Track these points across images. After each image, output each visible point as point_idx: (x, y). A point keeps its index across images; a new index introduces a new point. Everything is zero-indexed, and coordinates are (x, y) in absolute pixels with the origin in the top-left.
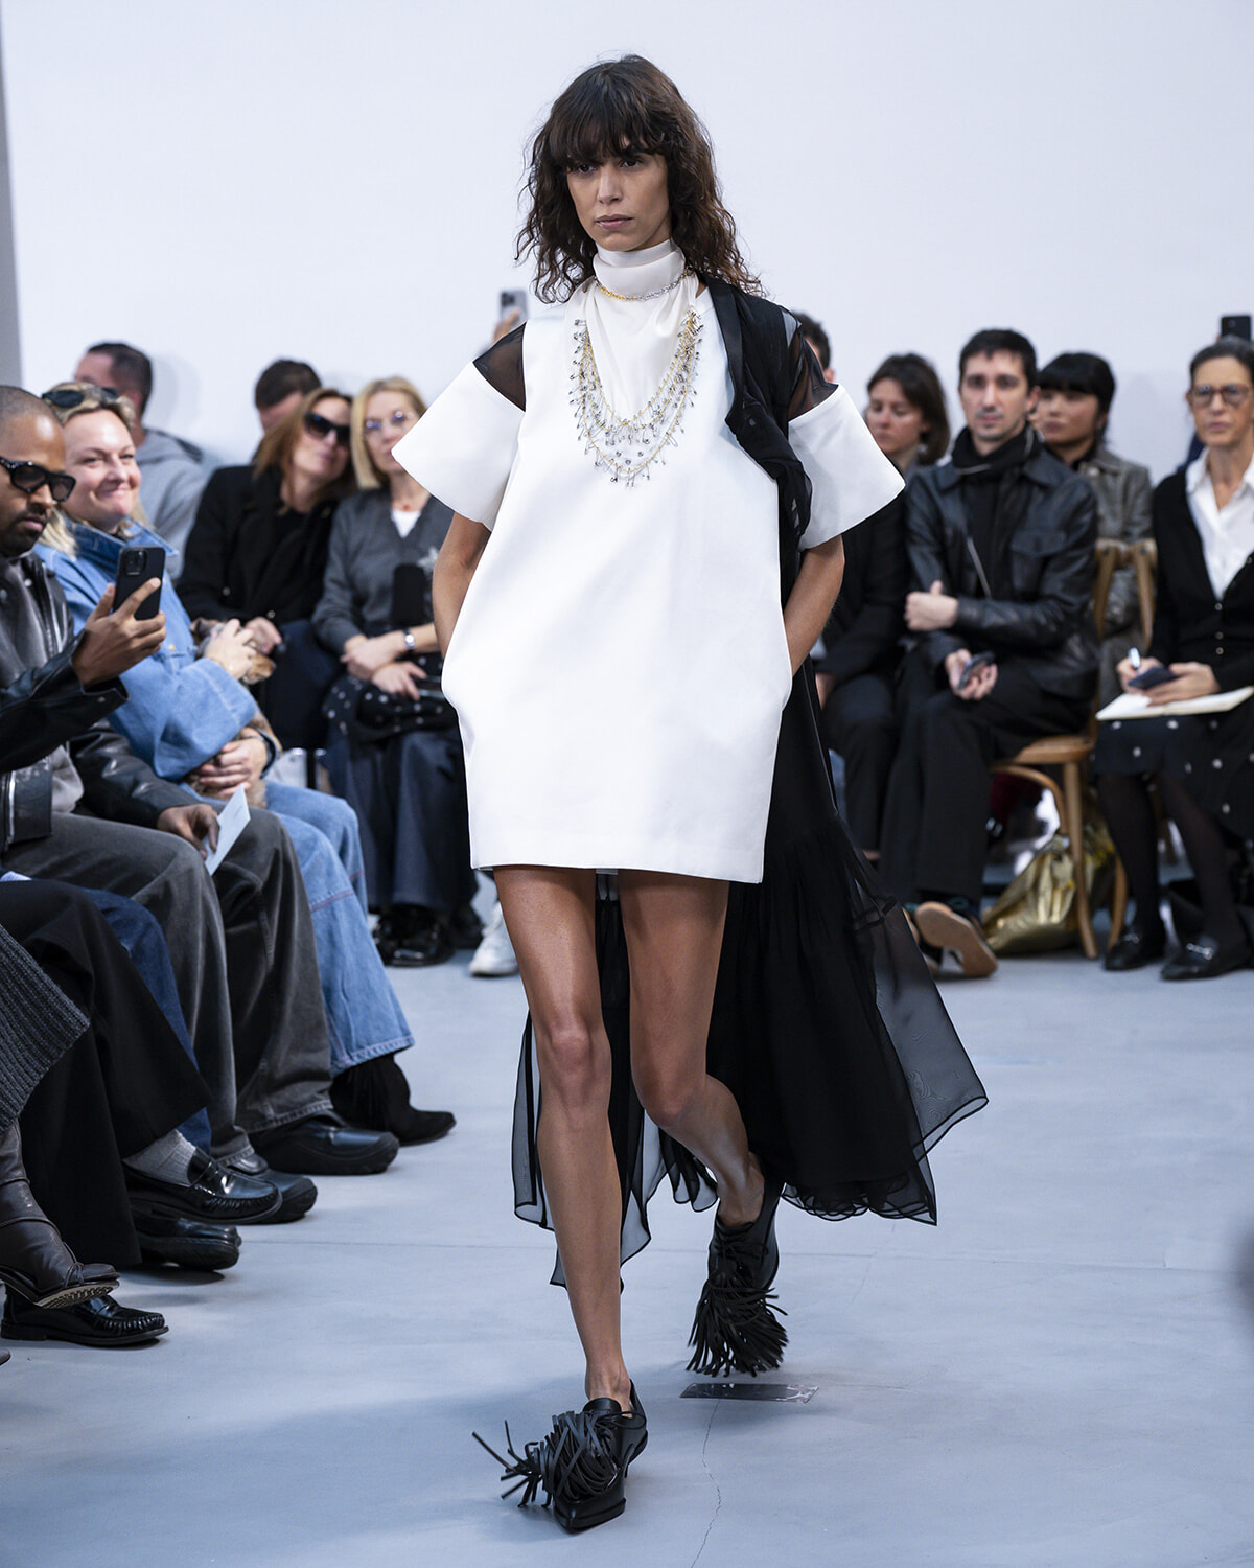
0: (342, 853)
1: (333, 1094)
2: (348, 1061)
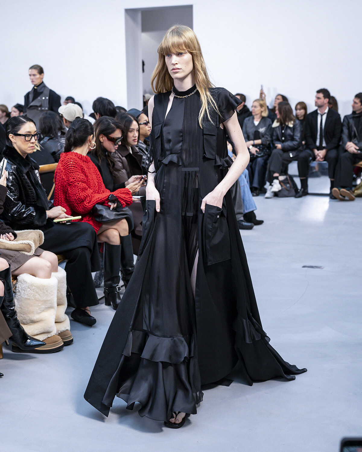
1: (244, 217)
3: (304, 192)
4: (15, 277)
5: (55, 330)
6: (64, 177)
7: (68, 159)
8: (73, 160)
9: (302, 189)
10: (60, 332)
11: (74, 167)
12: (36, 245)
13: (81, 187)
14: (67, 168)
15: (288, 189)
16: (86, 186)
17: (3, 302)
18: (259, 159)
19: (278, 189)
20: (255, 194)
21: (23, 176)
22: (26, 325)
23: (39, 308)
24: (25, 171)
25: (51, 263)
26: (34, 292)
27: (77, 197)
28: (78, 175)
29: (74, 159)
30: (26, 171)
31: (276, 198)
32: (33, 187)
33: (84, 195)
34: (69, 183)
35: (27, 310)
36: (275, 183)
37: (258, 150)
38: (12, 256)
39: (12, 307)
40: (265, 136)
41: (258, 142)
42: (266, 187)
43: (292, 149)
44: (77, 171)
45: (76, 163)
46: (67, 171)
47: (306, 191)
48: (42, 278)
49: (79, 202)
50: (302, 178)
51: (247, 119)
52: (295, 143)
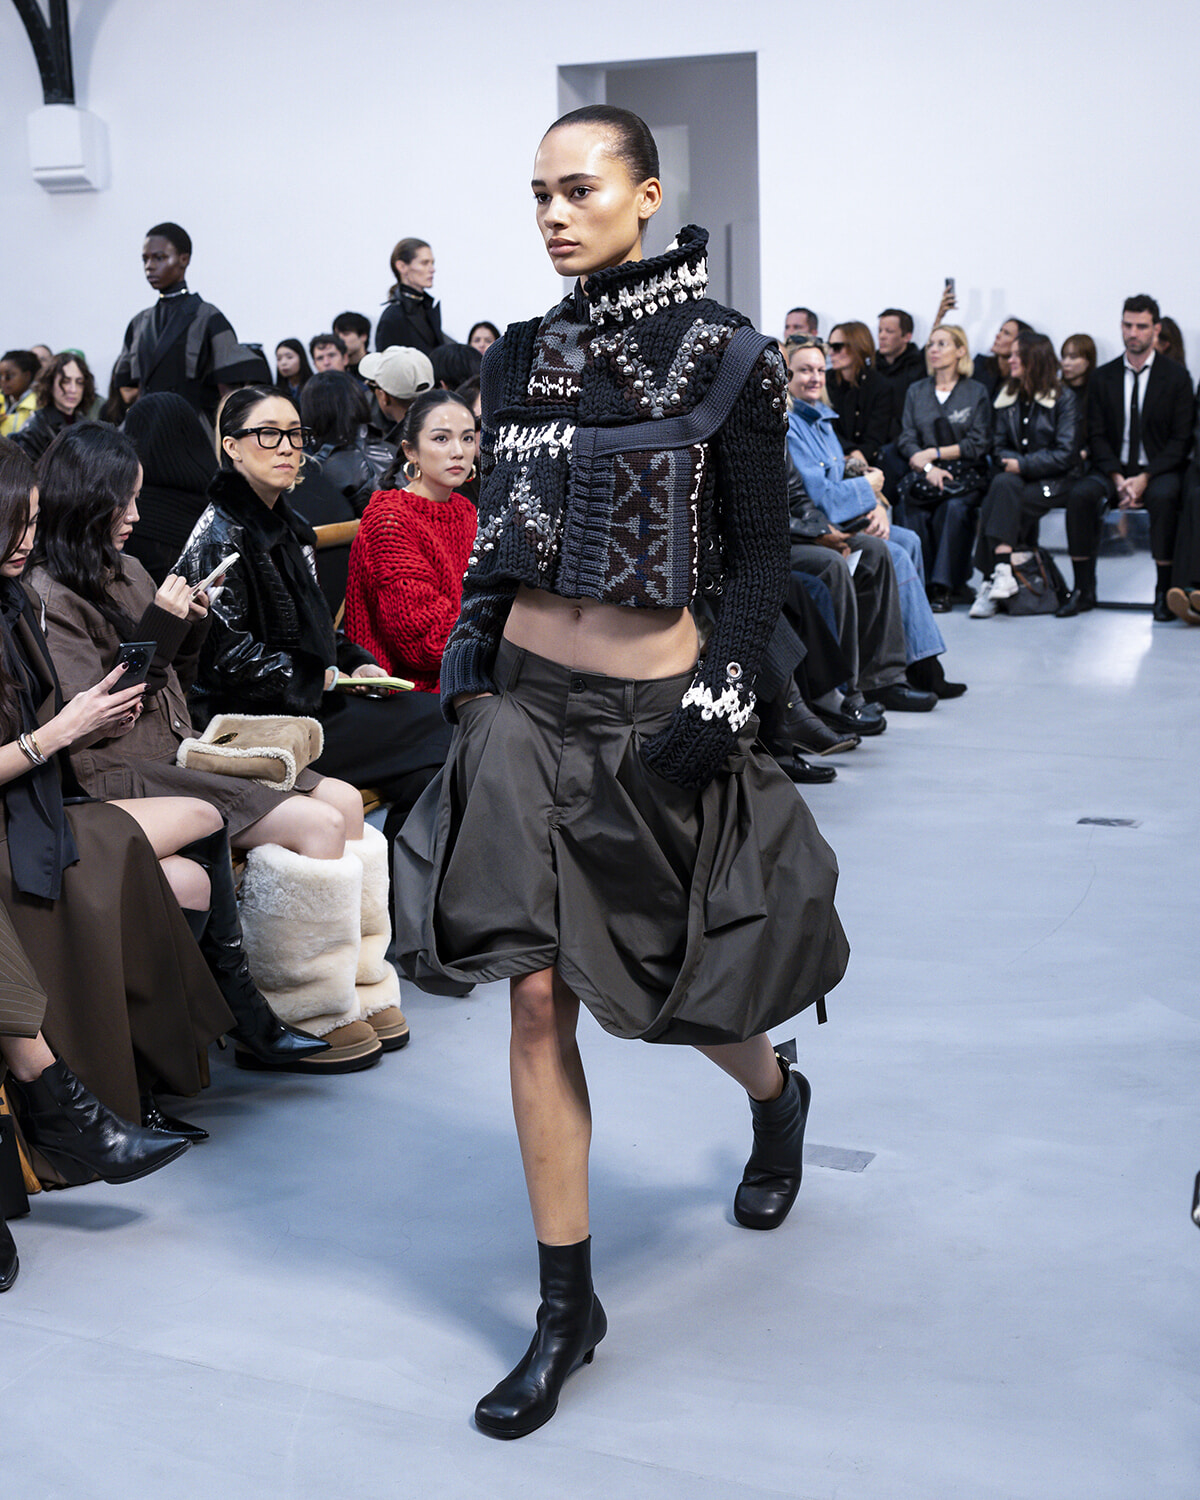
0: (913, 557)
1: (908, 673)
2: (915, 658)
3: (1083, 600)
4: (241, 855)
5: (358, 1005)
6: (368, 564)
7: (382, 510)
8: (394, 514)
9: (1079, 592)
10: (370, 1013)
11: (395, 534)
12: (300, 762)
13: (414, 594)
14: (378, 537)
15: (1039, 590)
16: (431, 589)
17: (208, 927)
18: (953, 503)
19: (1010, 589)
20: (940, 606)
21: (262, 559)
22: (273, 994)
23: (310, 944)
24: (268, 542)
25: (343, 812)
26: (294, 899)
27: (403, 622)
28: (408, 558)
29: (399, 512)
30: (273, 545)
31: (1000, 616)
32: (289, 592)
33: (424, 617)
34: (379, 582)
35: (275, 949)
36: (999, 572)
37: (950, 476)
38: (230, 794)
39: (233, 940)
40: (969, 434)
41: (951, 451)
42: (971, 583)
43: (1051, 474)
44: (404, 548)
45: (402, 523)
46: (375, 546)
47: (1090, 595)
48: (318, 858)
49: (408, 638)
50: (1077, 559)
51: (914, 386)
52: (1060, 455)
